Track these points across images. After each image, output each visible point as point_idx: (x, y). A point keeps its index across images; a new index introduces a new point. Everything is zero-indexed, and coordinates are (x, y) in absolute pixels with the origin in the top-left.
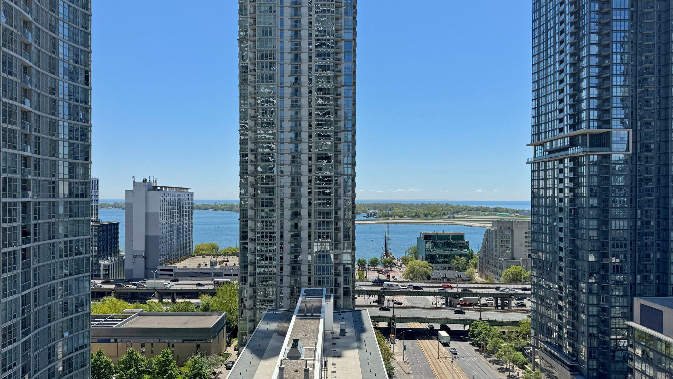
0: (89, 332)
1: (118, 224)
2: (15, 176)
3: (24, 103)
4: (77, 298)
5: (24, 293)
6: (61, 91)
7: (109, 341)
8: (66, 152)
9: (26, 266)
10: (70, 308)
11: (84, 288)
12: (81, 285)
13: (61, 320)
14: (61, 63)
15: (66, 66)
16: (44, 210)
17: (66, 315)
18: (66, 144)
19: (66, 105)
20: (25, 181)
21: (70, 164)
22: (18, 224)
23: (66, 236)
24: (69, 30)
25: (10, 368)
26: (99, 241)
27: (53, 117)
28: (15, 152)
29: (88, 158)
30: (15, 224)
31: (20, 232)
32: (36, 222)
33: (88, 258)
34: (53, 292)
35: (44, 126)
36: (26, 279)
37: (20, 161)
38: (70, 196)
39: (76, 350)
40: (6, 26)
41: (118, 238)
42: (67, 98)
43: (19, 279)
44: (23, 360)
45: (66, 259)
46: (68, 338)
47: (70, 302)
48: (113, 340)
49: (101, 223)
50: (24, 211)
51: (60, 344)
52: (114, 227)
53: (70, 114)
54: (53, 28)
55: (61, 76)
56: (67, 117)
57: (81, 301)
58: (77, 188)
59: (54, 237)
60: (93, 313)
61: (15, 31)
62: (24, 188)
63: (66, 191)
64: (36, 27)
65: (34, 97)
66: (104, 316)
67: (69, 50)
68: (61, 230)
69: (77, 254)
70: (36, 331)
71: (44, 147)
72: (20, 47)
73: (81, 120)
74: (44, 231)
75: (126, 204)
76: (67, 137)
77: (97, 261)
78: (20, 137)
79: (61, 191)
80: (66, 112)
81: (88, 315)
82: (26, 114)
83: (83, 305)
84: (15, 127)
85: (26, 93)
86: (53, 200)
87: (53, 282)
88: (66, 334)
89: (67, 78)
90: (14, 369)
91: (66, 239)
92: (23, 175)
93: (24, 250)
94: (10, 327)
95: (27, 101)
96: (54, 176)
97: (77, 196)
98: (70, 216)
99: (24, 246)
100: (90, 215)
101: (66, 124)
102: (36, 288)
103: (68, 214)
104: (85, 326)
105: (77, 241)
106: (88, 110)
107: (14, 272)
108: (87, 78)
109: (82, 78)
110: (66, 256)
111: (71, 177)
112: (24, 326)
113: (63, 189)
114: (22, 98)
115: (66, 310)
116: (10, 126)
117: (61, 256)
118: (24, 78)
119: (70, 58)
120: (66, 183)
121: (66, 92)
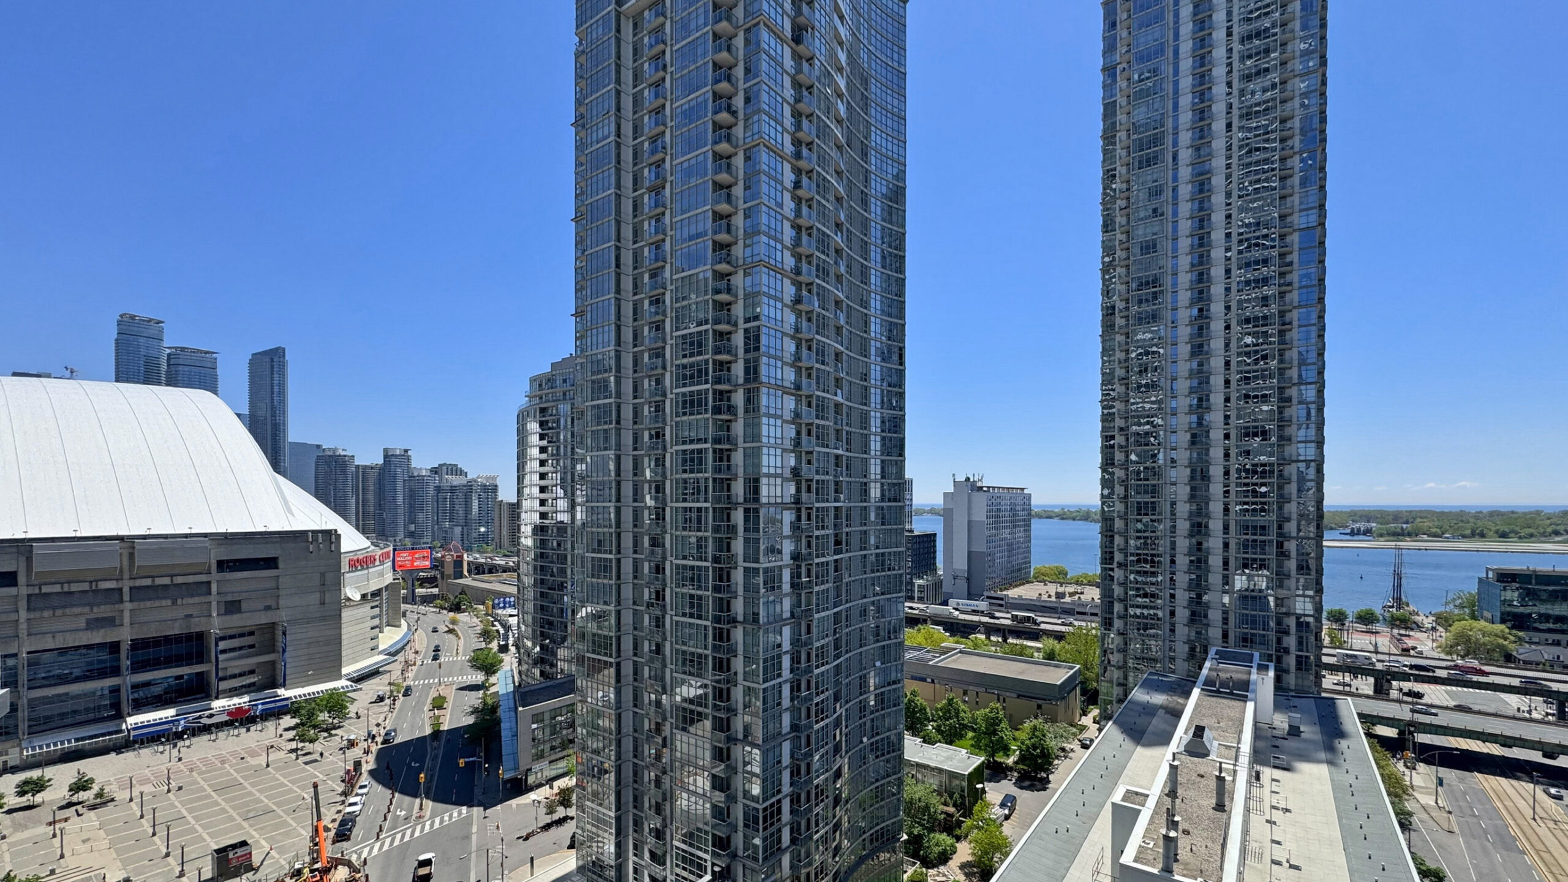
0: (902, 664)
1: (935, 535)
2: (827, 477)
3: (836, 395)
4: (890, 622)
5: (835, 610)
6: (873, 376)
7: (924, 680)
8: (878, 448)
9: (838, 579)
10: (882, 633)
11: (898, 611)
12: (894, 607)
13: (872, 646)
14: (873, 342)
15: (878, 345)
16: (856, 516)
17: (878, 641)
18: (878, 438)
19: (878, 391)
20: (837, 483)
21: (882, 461)
22: (830, 531)
23: (877, 548)
24: (882, 302)
25: (822, 692)
26: (912, 556)
27: (865, 408)
28: (827, 450)
29: (901, 453)
30: (827, 532)
31: (832, 540)
32: (848, 529)
33: (901, 575)
34: (864, 613)
35: (855, 416)
36: (838, 595)
37: (832, 460)
38: (882, 500)
39: (889, 684)
40: (819, 310)
41: (935, 552)
42: (879, 383)
43: (832, 594)
44: (835, 686)
45: (878, 574)
46: (880, 668)
47: (882, 626)
48: (929, 680)
49: (916, 533)
50: (836, 517)
51: (872, 674)
52: (929, 540)
53: (882, 401)
54: (865, 304)
55: (873, 358)
56: (879, 406)
57: (895, 627)
58: (890, 490)
59: (865, 549)
60: (906, 643)
61: (827, 314)
62: (836, 491)
63: (878, 495)
64: (848, 305)
65: (846, 388)
66: (919, 648)
67: (882, 326)
68: (872, 541)
69: (889, 570)
70: (847, 656)
71: (856, 443)
72: (832, 332)
73: (894, 409)
74: (855, 541)
75: (944, 509)
76: (879, 430)
77: (911, 579)
78: (832, 435)
79: (873, 495)
80: (879, 401)
81: (901, 644)
82: (838, 406)
83: (896, 631)
84: (827, 423)
85: (838, 382)
86: (865, 504)
87: (865, 600)
88: (878, 664)
89: (879, 359)
90: (827, 693)
91: (878, 551)
92: (835, 476)
93: (836, 561)
94: (822, 647)
95: (839, 391)
96: (865, 476)
97: (889, 501)
98: (883, 524)
99: (836, 557)
100: (902, 523)
101: (878, 415)
102: (848, 605)
103: (880, 521)
104: (899, 657)
105: (890, 553)
106: (902, 395)
107: (827, 585)
108: (901, 357)
109: (895, 358)
110: (878, 571)
111: (883, 477)
112: (836, 648)
113: (875, 492)
114: (832, 388)
115: (878, 635)
116: (823, 422)
117: (873, 571)
118: (836, 366)
119: (882, 335)
120: (878, 485)
121: (879, 378)
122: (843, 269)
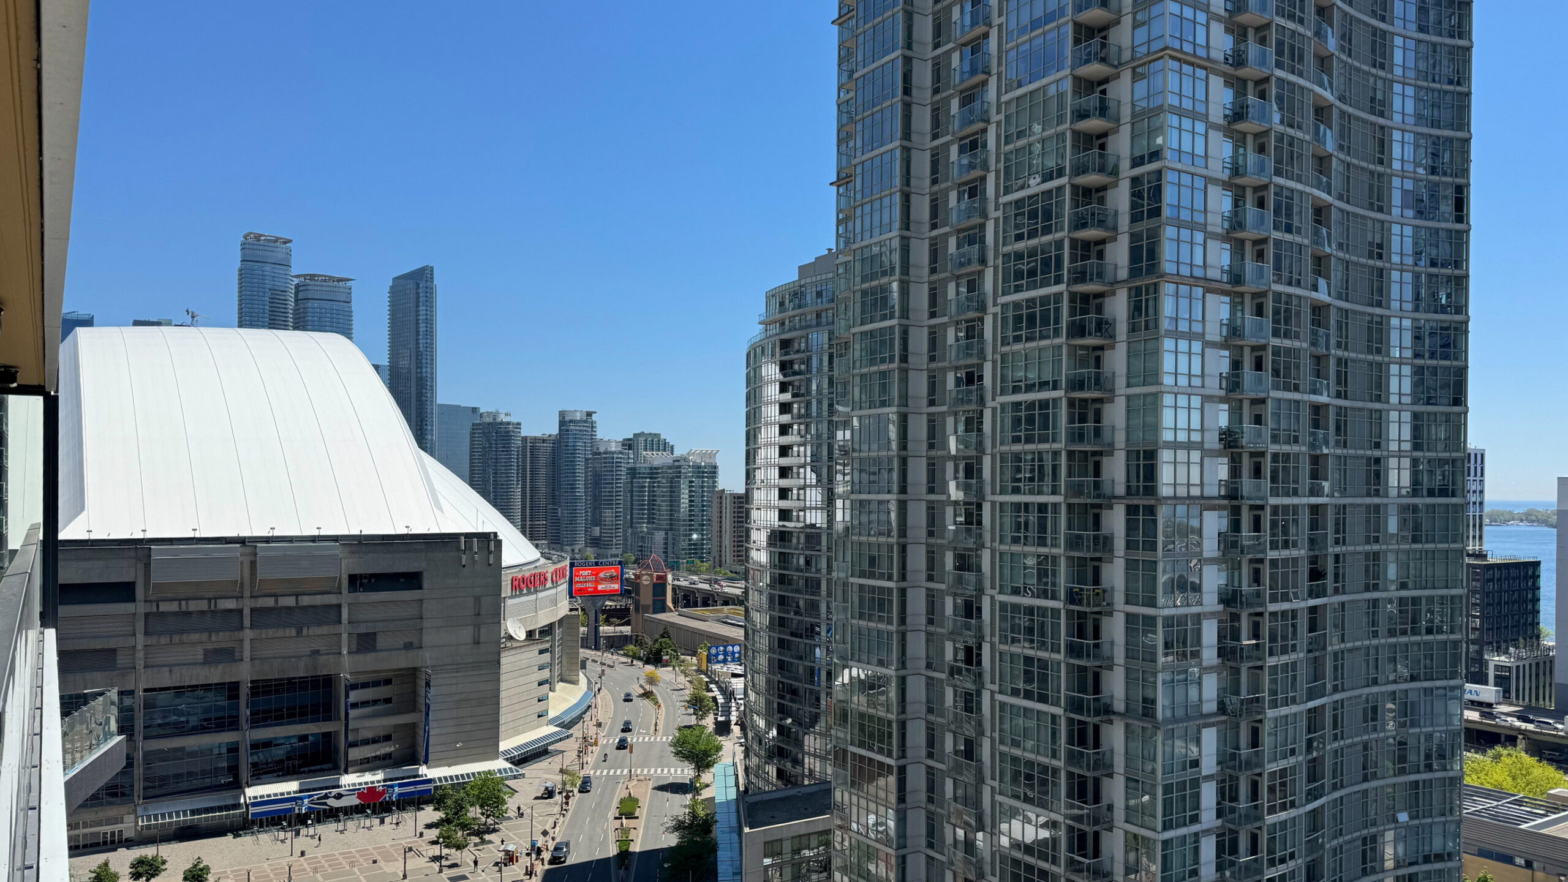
0: (1459, 823)
1: (1537, 564)
2: (1296, 448)
3: (1315, 288)
4: (1429, 737)
5: (1311, 704)
6: (1395, 246)
7: (1508, 860)
8: (1407, 387)
9: (1317, 646)
10: (1412, 757)
11: (1448, 716)
12: (1438, 706)
13: (1388, 781)
14: (1396, 182)
15: (1409, 185)
16: (1356, 524)
17: (1402, 772)
18: (1407, 370)
19: (1408, 277)
20: (1315, 460)
21: (1416, 416)
22: (1301, 552)
23: (1403, 586)
24: (1417, 99)
25: (1283, 861)
26: (1483, 606)
27: (1378, 311)
28: (1296, 396)
29: (1459, 397)
30: (1295, 553)
31: (1304, 570)
32: (1337, 549)
33: (1456, 644)
34: (1373, 713)
35: (1357, 332)
36: (1317, 674)
37: (1306, 414)
38: (1415, 491)
39: (1427, 859)
40: (1281, 128)
41: (1536, 600)
42: (1409, 261)
43: (1303, 672)
44: (1310, 851)
45: (1404, 639)
46: (1407, 827)
47: (1411, 742)
48: (1520, 861)
49: (1491, 560)
50: (1314, 525)
51: (1390, 836)
52: (1528, 571)
53: (1417, 297)
54: (1379, 106)
55: (1396, 211)
56: (1408, 306)
57: (1440, 746)
58: (1431, 473)
59: (1376, 588)
60: (1467, 780)
61: (1299, 134)
62: (1315, 475)
63: (1406, 480)
64: (1343, 113)
65: (1336, 273)
66: (1497, 794)
67: (1417, 146)
68: (1392, 572)
69: (1429, 631)
70: (1337, 795)
71: (1357, 380)
72: (1309, 166)
73: (1443, 310)
74: (1354, 572)
75: (1560, 513)
76: (1408, 354)
77: (1480, 653)
78: (1306, 363)
79: (1393, 480)
80: (1408, 294)
81: (1456, 782)
82: (1319, 311)
83: (1443, 754)
84: (1297, 344)
85: (1320, 264)
86: (1377, 500)
87: (1375, 689)
88: (1403, 817)
89: (1410, 213)
90: (1291, 864)
91: (1404, 593)
92: (1312, 446)
93: (1313, 610)
94: (1283, 772)
95: (1322, 283)
96: (1377, 446)
97: (1431, 493)
98: (1415, 540)
99: (1312, 602)
100: (1460, 538)
101: (1407, 323)
102: (1337, 697)
103: (1409, 535)
104: (1449, 809)
105: (1430, 600)
106: (1460, 283)
107: (1293, 656)
108: (1460, 205)
109: (1447, 207)
110: (1404, 633)
111: (1417, 447)
112: (1312, 777)
113: (1398, 476)
114: (1309, 278)
115: (1403, 759)
116: (1287, 343)
117: (1392, 633)
118: (1317, 232)
119: (1417, 164)
120: (1406, 462)
121: (1409, 248)
122: (1332, 44)
